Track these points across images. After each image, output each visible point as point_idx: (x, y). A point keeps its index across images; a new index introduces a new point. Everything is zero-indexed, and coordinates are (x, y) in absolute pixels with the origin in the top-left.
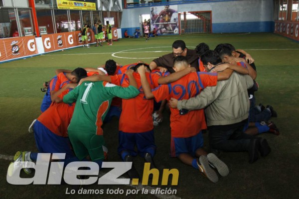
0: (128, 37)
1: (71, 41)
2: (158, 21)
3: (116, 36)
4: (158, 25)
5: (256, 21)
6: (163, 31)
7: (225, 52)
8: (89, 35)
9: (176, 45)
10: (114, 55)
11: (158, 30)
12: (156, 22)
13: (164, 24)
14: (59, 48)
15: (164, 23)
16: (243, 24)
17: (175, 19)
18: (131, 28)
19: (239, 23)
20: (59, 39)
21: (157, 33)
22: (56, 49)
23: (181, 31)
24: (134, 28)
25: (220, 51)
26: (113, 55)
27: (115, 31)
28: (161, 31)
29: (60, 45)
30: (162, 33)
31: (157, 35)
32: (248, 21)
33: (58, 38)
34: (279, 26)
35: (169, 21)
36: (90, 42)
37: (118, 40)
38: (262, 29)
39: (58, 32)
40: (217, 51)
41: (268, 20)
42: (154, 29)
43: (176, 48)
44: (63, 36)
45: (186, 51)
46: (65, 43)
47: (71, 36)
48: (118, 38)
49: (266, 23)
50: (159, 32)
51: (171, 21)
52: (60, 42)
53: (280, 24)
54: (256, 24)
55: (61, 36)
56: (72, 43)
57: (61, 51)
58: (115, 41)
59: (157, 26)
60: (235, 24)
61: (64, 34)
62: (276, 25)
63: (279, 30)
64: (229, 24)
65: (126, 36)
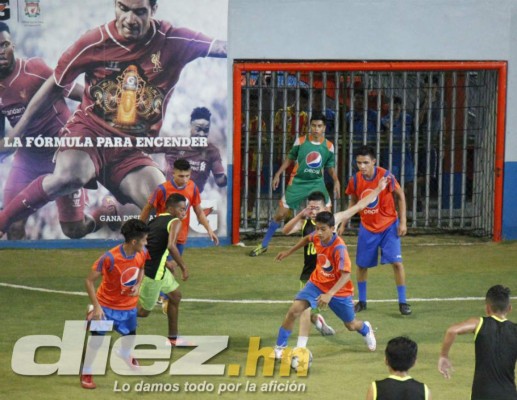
4: (49, 152)
6: (88, 213)
13: (100, 153)
15: (104, 141)
17: (200, 113)
35: (149, 122)
51: (167, 124)
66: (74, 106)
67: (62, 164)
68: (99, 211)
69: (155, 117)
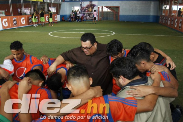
0: (64, 21)
1: (23, 22)
2: (84, 11)
3: (56, 20)
5: (148, 15)
7: (142, 57)
8: (37, 18)
9: (85, 37)
10: (51, 34)
11: (84, 17)
12: (83, 12)
14: (14, 26)
16: (139, 17)
18: (67, 15)
19: (137, 15)
20: (15, 20)
21: (84, 19)
22: (12, 27)
23: (99, 18)
24: (69, 15)
25: (136, 55)
26: (49, 34)
27: (56, 16)
28: (86, 18)
29: (15, 24)
30: (87, 19)
31: (83, 20)
32: (142, 14)
33: (13, 19)
34: (163, 19)
36: (38, 23)
37: (57, 22)
38: (151, 20)
39: (13, 15)
40: (133, 55)
41: (155, 15)
42: (82, 16)
43: (85, 41)
44: (17, 18)
45: (95, 46)
46: (18, 23)
47: (23, 18)
48: (58, 21)
49: (154, 16)
50: (85, 18)
52: (15, 22)
53: (163, 17)
54: (148, 17)
55: (16, 18)
56: (24, 23)
57: (16, 28)
58: (55, 23)
59: (84, 14)
60: (134, 16)
61: (19, 17)
62: (160, 18)
63: (162, 22)
64: (130, 16)
65: (63, 20)
67: (86, 14)
68: (88, 18)
69: (92, 11)
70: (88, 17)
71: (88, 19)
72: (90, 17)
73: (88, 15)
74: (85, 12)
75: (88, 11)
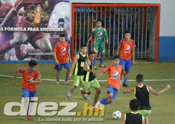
6: (25, 52)
12: (6, 26)
13: (29, 33)
15: (30, 29)
66: (20, 18)
67: (16, 36)
68: (28, 51)
69: (47, 22)
70: (29, 46)
71: (27, 56)
72: (36, 47)
73: (25, 38)
74: (13, 25)
75: (29, 22)
